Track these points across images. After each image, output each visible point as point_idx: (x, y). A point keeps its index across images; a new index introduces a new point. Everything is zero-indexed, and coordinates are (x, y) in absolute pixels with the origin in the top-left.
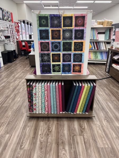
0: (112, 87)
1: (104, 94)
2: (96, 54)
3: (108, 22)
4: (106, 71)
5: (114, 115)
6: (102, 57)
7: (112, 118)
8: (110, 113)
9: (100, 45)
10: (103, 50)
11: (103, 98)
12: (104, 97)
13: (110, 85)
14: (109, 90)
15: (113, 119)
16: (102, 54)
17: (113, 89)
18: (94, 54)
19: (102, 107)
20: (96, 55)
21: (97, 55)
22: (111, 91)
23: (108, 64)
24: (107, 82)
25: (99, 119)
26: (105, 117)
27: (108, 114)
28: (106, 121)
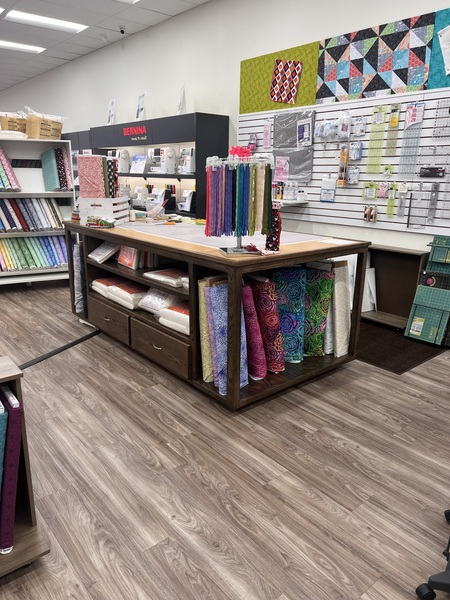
0: (108, 374)
1: (81, 412)
2: (24, 249)
3: (44, 123)
4: (77, 311)
5: (129, 498)
6: (52, 256)
7: (124, 519)
8: (113, 497)
9: (32, 210)
10: (47, 229)
11: (78, 434)
12: (81, 427)
13: (101, 365)
14: (98, 388)
15: (131, 517)
16: (48, 246)
17: (112, 381)
18: (17, 247)
19: (79, 479)
20: (23, 253)
21: (27, 252)
22: (107, 389)
23: (77, 284)
24: (85, 354)
25: (70, 550)
26: (98, 526)
27: (107, 504)
28: (101, 543)
